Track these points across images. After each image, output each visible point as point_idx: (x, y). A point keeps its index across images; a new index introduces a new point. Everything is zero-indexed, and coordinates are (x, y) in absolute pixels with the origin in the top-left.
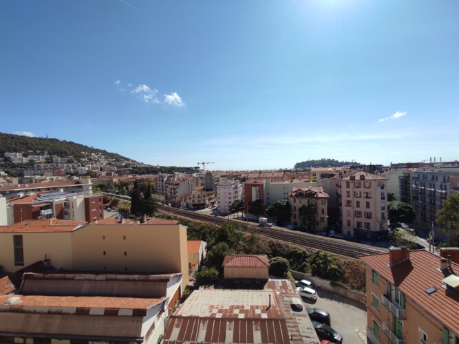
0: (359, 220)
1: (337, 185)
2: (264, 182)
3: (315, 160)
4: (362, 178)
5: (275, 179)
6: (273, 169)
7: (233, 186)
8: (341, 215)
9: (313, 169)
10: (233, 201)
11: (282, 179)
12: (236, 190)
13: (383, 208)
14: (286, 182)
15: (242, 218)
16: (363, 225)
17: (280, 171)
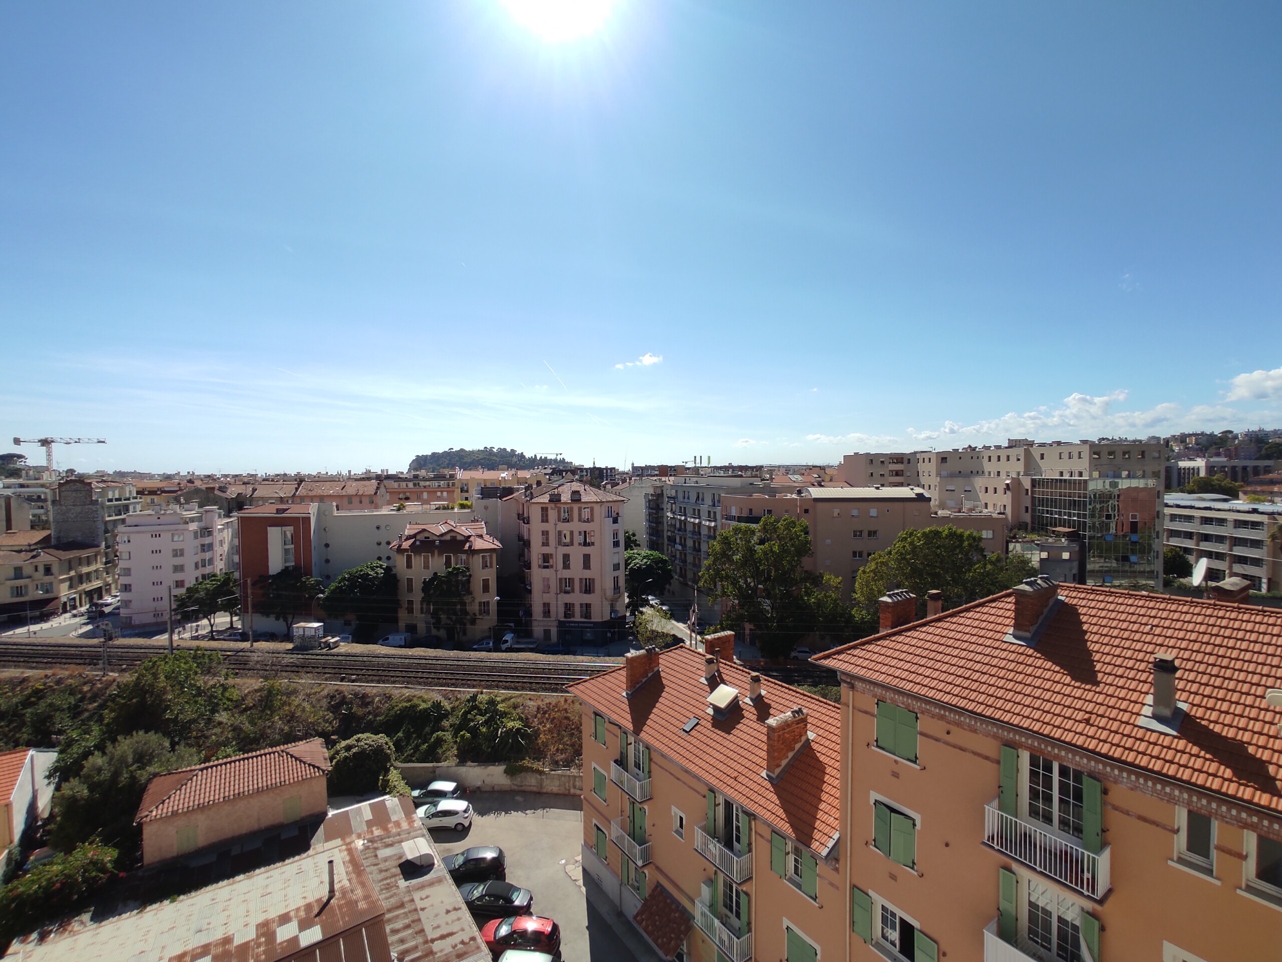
0: (568, 598)
1: (520, 517)
2: (313, 509)
3: (468, 448)
4: (576, 497)
5: (348, 500)
6: (345, 472)
7: (193, 526)
8: (530, 592)
9: (461, 475)
10: (190, 577)
11: (372, 501)
12: (207, 540)
13: (616, 567)
14: (385, 511)
15: (231, 633)
16: (577, 609)
17: (367, 477)
